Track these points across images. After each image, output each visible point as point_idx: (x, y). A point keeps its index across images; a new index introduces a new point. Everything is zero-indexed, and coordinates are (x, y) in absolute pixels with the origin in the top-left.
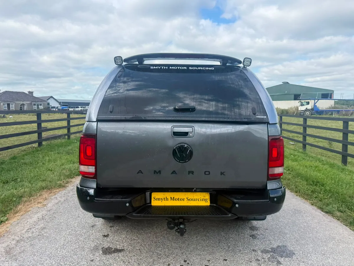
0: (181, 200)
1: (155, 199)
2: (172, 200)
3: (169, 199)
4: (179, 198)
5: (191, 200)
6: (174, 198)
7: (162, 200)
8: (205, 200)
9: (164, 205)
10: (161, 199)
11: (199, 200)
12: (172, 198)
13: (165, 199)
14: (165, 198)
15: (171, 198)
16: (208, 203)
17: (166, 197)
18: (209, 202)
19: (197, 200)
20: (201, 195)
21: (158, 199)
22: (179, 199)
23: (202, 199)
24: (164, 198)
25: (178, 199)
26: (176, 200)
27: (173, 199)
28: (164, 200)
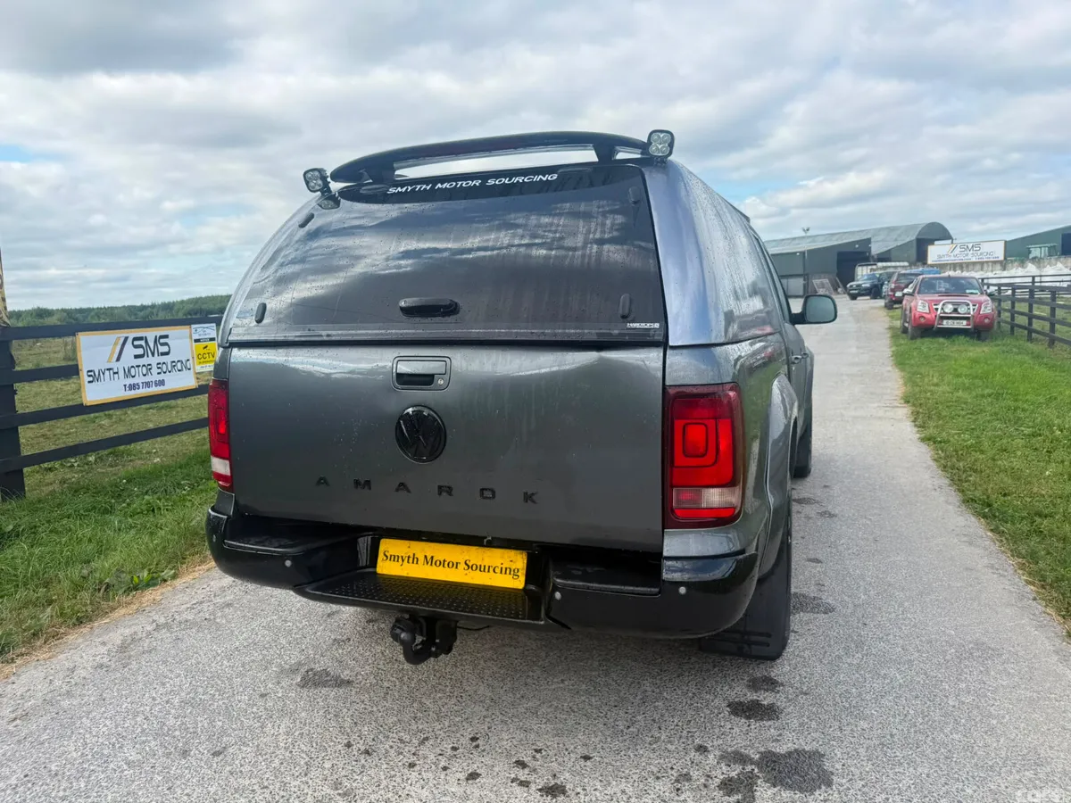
0: (451, 565)
1: (387, 557)
2: (427, 563)
3: (421, 559)
4: (444, 561)
5: (474, 567)
6: (432, 557)
7: (403, 561)
8: (515, 573)
9: (406, 575)
10: (400, 560)
11: (498, 570)
12: (429, 558)
13: (411, 560)
14: (412, 556)
15: (426, 557)
16: (519, 583)
17: (414, 555)
18: (522, 579)
19: (491, 570)
20: (502, 557)
21: (395, 558)
22: (446, 563)
23: (506, 569)
24: (409, 557)
25: (443, 563)
26: (438, 563)
27: (430, 561)
28: (408, 562)
